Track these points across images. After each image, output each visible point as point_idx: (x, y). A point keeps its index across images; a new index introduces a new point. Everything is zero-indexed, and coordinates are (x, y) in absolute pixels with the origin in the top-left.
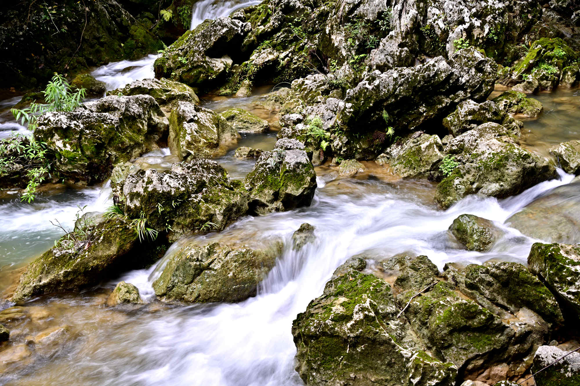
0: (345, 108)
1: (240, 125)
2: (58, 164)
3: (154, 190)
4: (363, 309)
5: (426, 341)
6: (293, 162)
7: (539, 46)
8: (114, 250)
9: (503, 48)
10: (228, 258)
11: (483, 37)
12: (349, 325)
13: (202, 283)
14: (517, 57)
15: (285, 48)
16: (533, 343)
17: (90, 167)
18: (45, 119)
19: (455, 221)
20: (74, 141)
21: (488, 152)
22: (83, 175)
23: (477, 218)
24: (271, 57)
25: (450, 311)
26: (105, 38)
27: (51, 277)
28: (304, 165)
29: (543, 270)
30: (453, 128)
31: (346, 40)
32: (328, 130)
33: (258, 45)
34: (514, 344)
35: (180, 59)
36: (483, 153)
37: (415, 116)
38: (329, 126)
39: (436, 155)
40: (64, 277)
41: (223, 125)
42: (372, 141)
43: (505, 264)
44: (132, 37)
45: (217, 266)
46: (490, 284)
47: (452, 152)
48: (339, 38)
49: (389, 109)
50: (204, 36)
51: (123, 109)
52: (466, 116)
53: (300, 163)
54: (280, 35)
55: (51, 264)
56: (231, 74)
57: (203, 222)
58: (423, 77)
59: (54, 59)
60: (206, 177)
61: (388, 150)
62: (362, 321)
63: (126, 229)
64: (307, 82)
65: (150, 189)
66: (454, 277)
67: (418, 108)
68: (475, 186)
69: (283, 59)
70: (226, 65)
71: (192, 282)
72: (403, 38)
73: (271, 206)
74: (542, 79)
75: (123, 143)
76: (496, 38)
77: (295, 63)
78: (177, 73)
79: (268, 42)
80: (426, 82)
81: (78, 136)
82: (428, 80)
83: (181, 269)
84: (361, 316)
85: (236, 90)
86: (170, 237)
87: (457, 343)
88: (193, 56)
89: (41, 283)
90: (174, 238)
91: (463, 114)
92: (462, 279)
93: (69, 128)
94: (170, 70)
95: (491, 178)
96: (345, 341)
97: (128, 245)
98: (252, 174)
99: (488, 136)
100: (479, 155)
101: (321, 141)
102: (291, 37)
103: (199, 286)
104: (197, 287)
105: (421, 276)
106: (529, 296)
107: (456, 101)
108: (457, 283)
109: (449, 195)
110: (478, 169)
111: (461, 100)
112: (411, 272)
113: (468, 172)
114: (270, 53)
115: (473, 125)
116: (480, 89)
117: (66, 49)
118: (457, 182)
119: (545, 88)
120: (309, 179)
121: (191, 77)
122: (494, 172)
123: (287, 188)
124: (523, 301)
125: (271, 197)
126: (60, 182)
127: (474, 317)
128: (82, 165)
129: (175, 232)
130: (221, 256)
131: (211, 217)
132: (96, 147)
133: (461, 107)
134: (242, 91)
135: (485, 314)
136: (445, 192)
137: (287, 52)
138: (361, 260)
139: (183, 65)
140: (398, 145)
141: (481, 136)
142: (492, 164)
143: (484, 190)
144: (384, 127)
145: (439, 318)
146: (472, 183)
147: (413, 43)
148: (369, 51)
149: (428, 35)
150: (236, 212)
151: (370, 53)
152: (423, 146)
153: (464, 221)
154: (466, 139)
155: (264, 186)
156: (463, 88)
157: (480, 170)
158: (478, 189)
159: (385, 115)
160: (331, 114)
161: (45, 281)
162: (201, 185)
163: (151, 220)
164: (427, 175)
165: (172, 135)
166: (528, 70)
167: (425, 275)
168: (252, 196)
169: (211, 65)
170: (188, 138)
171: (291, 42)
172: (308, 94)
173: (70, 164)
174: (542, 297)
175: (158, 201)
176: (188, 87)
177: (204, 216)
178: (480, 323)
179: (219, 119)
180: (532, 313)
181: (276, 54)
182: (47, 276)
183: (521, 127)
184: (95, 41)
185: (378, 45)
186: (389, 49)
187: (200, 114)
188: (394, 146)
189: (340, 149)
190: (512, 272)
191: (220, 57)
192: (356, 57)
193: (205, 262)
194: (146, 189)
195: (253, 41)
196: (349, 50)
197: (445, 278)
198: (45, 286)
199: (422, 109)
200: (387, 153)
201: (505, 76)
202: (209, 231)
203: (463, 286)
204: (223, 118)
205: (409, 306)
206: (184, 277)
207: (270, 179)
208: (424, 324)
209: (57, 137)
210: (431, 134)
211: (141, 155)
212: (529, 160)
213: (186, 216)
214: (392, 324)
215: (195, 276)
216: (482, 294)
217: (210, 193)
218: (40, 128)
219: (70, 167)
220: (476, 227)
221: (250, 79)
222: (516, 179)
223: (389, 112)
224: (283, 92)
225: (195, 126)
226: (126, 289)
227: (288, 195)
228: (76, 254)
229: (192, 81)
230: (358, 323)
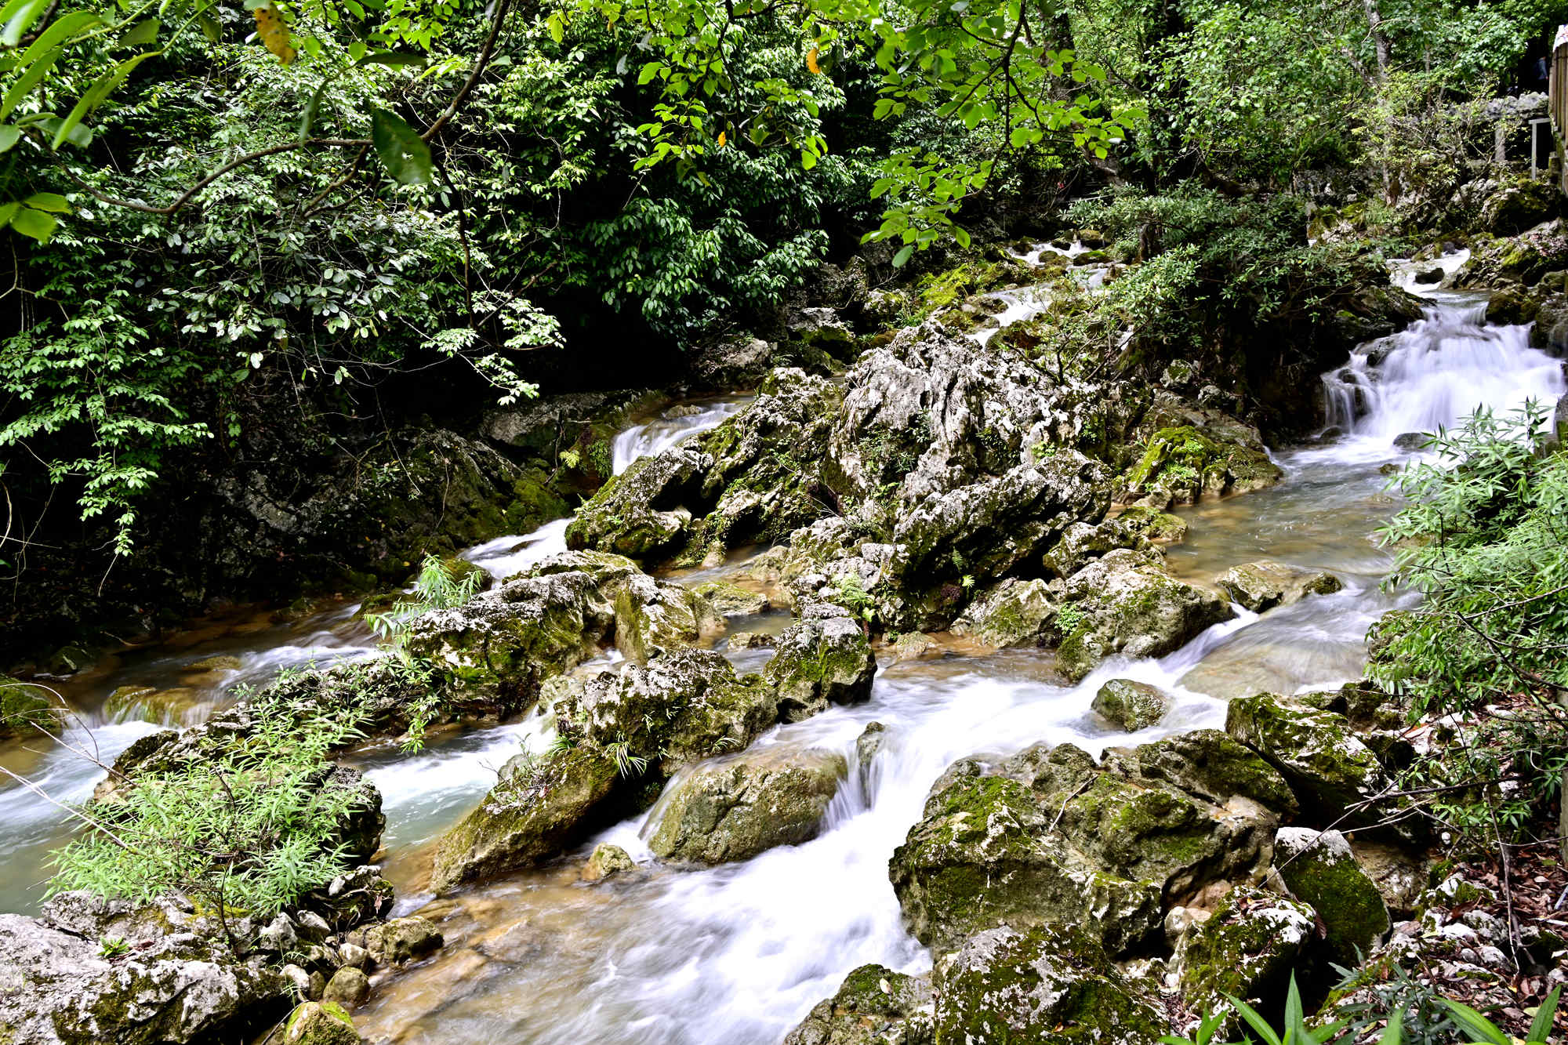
0: (897, 552)
1: (725, 604)
2: (449, 691)
3: (637, 695)
4: (1001, 820)
5: (1101, 860)
6: (837, 635)
7: (1162, 440)
8: (584, 794)
9: (1107, 450)
10: (766, 783)
11: (1074, 438)
12: (984, 844)
13: (731, 829)
14: (1128, 462)
15: (768, 487)
16: (1259, 844)
17: (504, 689)
18: (425, 623)
19: (1099, 693)
20: (477, 651)
21: (1126, 590)
22: (491, 704)
23: (1132, 683)
24: (750, 502)
25: (1130, 808)
26: (477, 502)
27: (490, 847)
28: (855, 638)
29: (1254, 736)
30: (1060, 567)
31: (864, 465)
32: (870, 592)
33: (726, 486)
34: (1233, 849)
35: (609, 518)
36: (1119, 593)
37: (1000, 556)
38: (872, 586)
39: (1045, 608)
40: (511, 845)
41: (700, 605)
42: (941, 601)
43: (1195, 733)
44: (519, 497)
45: (752, 798)
46: (1178, 765)
47: (1071, 598)
48: (853, 462)
49: (962, 547)
50: (645, 480)
51: (547, 595)
52: (1079, 545)
53: (848, 635)
54: (759, 468)
55: (488, 826)
56: (691, 534)
57: (714, 738)
58: (1006, 495)
59: (402, 541)
60: (706, 673)
61: (967, 612)
62: (1003, 835)
63: (601, 759)
64: (814, 531)
65: (630, 695)
66: (1121, 766)
67: (1002, 543)
68: (1115, 642)
69: (768, 504)
70: (683, 521)
71: (714, 829)
72: (952, 452)
73: (810, 707)
74: (1175, 487)
75: (551, 647)
76: (1094, 436)
77: (788, 508)
78: (608, 541)
79: (740, 480)
80: (1010, 503)
81: (482, 642)
82: (1013, 499)
83: (695, 811)
84: (1001, 829)
85: (701, 557)
86: (666, 768)
87: (1150, 854)
88: (631, 511)
89: (475, 860)
90: (672, 769)
91: (1074, 543)
92: (1134, 765)
93: (467, 629)
94: (595, 537)
95: (1138, 628)
96: (983, 870)
97: (606, 784)
98: (774, 662)
99: (1121, 568)
100: (1113, 597)
101: (861, 609)
102: (775, 470)
103: (726, 833)
104: (723, 836)
105: (1071, 770)
106: (1241, 775)
107: (1058, 527)
108: (1127, 773)
109: (1079, 661)
110: (1117, 617)
111: (1066, 526)
112: (1055, 767)
113: (1102, 623)
114: (748, 496)
115: (1091, 559)
116: (1091, 507)
117: (418, 526)
118: (1087, 639)
119: (1182, 500)
120: (865, 657)
121: (631, 544)
122: (1141, 619)
123: (833, 676)
124: (1231, 785)
125: (810, 692)
126: (453, 720)
127: (1167, 813)
128: (490, 687)
129: (672, 759)
130: (754, 782)
131: (726, 729)
132: (512, 655)
133: (1069, 534)
134: (711, 559)
135: (1183, 806)
136: (1072, 656)
137: (773, 493)
138: (971, 763)
139: (615, 527)
140: (981, 602)
141: (1110, 569)
142: (1135, 607)
143: (1129, 648)
144: (955, 575)
145: (1116, 821)
146: (1111, 639)
147: (969, 457)
148: (902, 476)
149: (990, 443)
150: (761, 720)
151: (903, 479)
152: (1023, 597)
153: (1115, 689)
154: (1089, 576)
155: (797, 677)
156: (1064, 507)
157: (1119, 618)
158: (1121, 647)
159: (957, 558)
160: (873, 567)
161: (481, 855)
162: (701, 686)
163: (634, 743)
164: (1035, 639)
165: (623, 628)
166: (1152, 477)
167: (1077, 767)
168: (781, 694)
169: (660, 523)
170: (654, 628)
171: (776, 477)
172: (820, 549)
173: (470, 688)
174: (1260, 775)
175: (645, 712)
176: (628, 560)
177: (716, 729)
178: (1177, 820)
179: (693, 597)
180: (1249, 802)
181: (757, 497)
182: (483, 847)
183: (1164, 554)
184: (463, 509)
185: (915, 465)
186: (933, 470)
187: (664, 592)
188: (974, 605)
189: (894, 618)
190: (1208, 744)
191: (671, 509)
192: (883, 488)
193: (733, 795)
194: (623, 696)
195: (719, 481)
196: (871, 479)
197: (1107, 769)
198: (481, 863)
199: (1010, 544)
200: (966, 617)
201: (1119, 490)
202: (725, 751)
203: (1138, 776)
204: (698, 595)
205: (1064, 814)
206: (702, 823)
207: (804, 666)
208: (1092, 835)
209: (447, 647)
210: (1030, 580)
211: (578, 664)
212: (1190, 595)
213: (688, 732)
214: (1045, 840)
215: (718, 819)
216: (1170, 782)
217: (718, 693)
218: (418, 637)
219: (470, 693)
220: (1134, 694)
221: (722, 539)
222: (1176, 625)
223: (961, 552)
224: (776, 551)
225: (659, 610)
226: (611, 854)
227: (836, 686)
228: (526, 807)
229: (632, 550)
230: (996, 840)
